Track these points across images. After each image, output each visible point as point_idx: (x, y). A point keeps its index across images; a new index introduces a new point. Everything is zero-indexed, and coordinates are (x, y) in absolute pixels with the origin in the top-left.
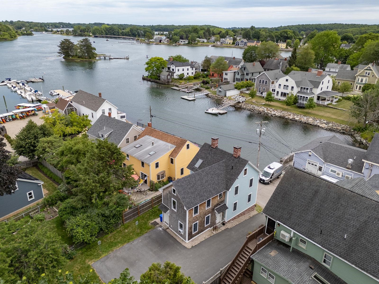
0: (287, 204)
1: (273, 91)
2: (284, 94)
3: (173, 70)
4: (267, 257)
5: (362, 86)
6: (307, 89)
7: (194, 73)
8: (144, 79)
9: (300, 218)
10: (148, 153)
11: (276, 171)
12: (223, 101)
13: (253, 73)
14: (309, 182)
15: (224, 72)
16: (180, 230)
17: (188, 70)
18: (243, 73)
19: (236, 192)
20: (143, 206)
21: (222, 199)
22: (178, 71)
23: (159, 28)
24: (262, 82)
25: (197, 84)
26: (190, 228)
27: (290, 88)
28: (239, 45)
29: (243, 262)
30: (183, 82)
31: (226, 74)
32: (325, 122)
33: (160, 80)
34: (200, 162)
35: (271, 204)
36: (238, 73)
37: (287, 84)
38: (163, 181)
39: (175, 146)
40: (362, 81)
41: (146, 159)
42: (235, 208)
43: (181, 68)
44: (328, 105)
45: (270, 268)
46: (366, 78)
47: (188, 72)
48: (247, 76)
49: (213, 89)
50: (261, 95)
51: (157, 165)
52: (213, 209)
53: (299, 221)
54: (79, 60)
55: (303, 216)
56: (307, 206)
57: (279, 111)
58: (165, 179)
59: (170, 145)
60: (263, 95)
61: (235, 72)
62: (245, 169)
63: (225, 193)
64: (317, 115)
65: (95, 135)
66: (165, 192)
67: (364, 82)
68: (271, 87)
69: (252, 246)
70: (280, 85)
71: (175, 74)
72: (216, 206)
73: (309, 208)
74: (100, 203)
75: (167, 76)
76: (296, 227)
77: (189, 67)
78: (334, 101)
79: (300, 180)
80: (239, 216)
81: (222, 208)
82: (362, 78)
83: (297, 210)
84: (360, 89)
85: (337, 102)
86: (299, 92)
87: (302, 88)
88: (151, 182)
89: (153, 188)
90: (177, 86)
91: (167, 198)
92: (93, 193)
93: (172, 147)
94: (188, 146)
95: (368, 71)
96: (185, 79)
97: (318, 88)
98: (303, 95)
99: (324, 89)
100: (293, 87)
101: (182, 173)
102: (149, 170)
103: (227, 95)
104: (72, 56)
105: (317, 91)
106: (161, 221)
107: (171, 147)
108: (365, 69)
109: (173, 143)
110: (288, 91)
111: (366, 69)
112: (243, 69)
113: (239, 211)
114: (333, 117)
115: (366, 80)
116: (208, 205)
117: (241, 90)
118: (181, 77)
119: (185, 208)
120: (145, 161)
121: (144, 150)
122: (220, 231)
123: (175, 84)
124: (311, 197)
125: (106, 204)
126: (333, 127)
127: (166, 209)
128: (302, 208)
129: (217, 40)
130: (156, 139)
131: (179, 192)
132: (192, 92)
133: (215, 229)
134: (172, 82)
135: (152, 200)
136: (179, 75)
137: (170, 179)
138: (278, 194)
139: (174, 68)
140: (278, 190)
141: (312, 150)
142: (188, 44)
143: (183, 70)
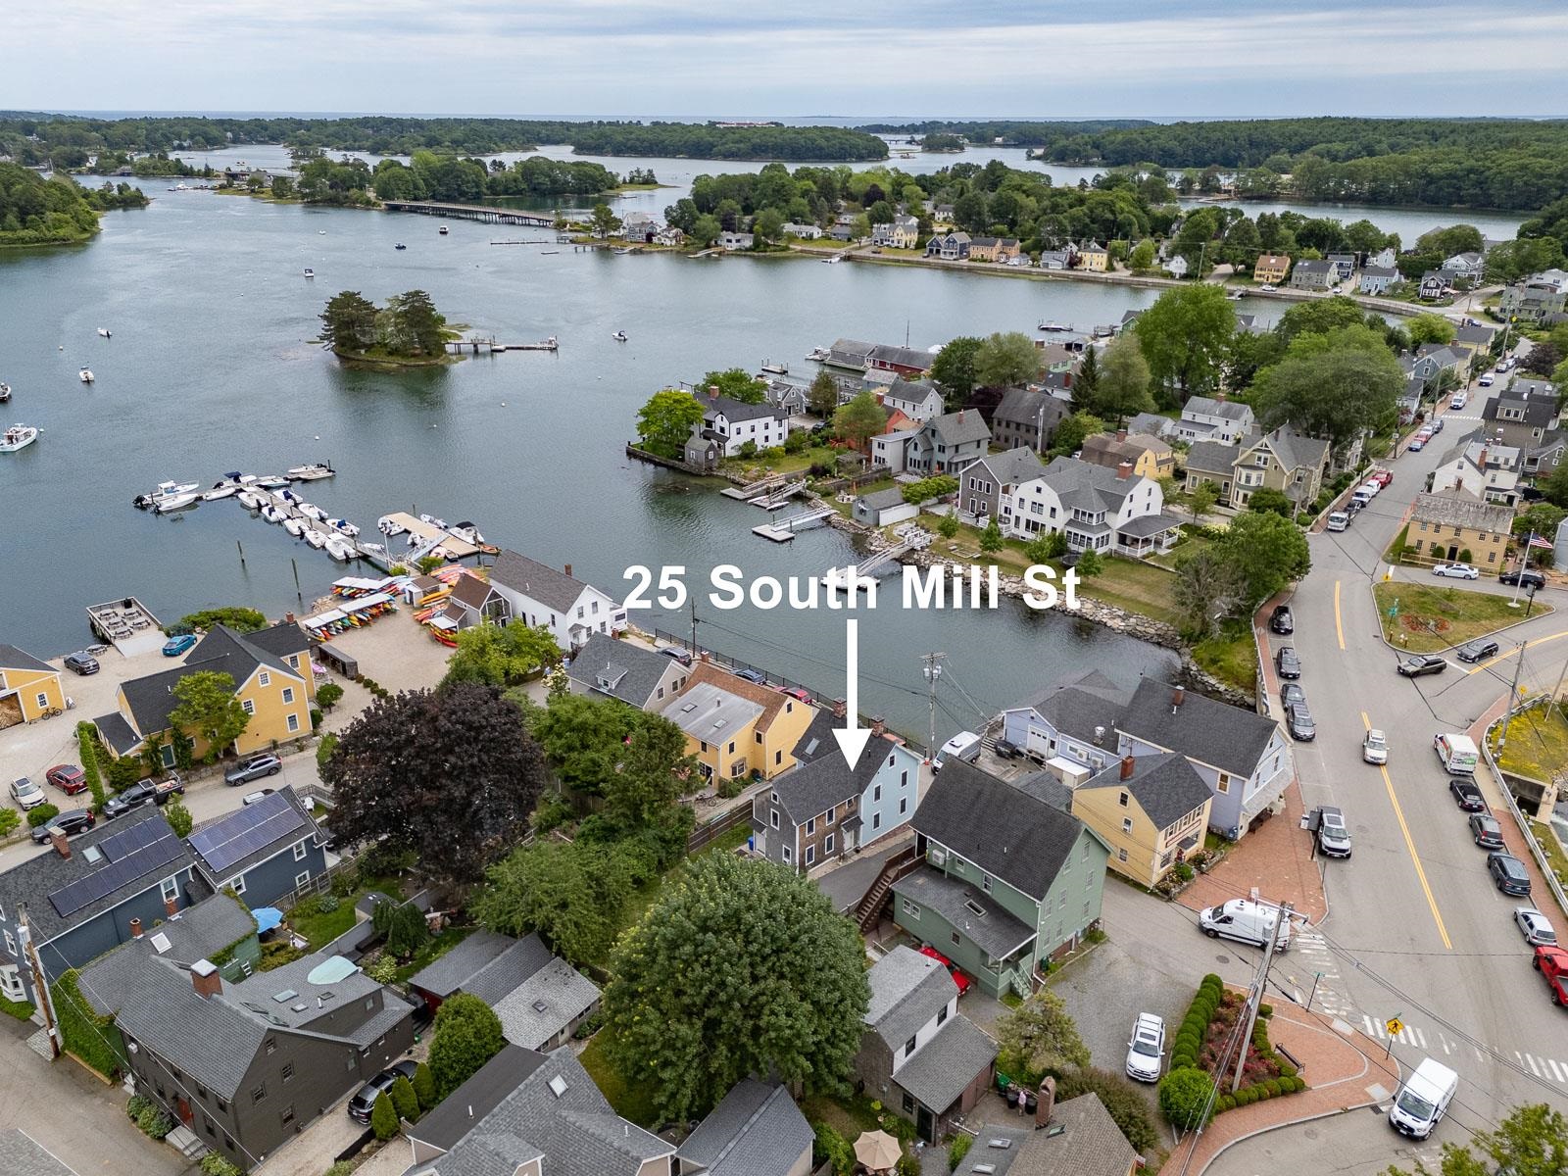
0: (942, 812)
1: (1006, 512)
2: (1034, 526)
3: (722, 430)
4: (911, 885)
5: (1250, 494)
6: (1091, 515)
7: (786, 436)
8: (631, 454)
9: (957, 830)
10: (711, 722)
11: (966, 750)
12: (871, 544)
13: (957, 447)
15: (875, 440)
16: (785, 859)
17: (767, 428)
18: (930, 444)
19: (877, 796)
20: (717, 824)
21: (853, 808)
22: (738, 433)
23: (628, 140)
24: (977, 485)
25: (798, 479)
26: (802, 856)
27: (1047, 511)
28: (942, 256)
29: (878, 895)
30: (754, 469)
31: (882, 446)
32: (1121, 613)
33: (683, 460)
34: (814, 743)
35: (921, 813)
36: (916, 444)
37: (1038, 498)
38: (742, 778)
39: (763, 709)
40: (1248, 478)
41: (711, 736)
42: (876, 824)
43: (745, 425)
44: (1144, 557)
45: (914, 898)
46: (1260, 472)
47: (767, 433)
48: (940, 454)
49: (845, 498)
50: (971, 522)
51: (732, 748)
52: (838, 826)
53: (956, 835)
54: (395, 365)
55: (961, 827)
57: (1013, 579)
58: (745, 774)
59: (753, 704)
60: (980, 525)
61: (906, 441)
62: (890, 755)
63: (857, 798)
64: (1106, 594)
65: (587, 680)
66: (759, 798)
67: (1253, 483)
68: (1003, 500)
69: (892, 873)
70: (1022, 500)
71: (728, 445)
72: (842, 820)
73: (969, 816)
74: (653, 819)
75: (707, 452)
76: (952, 844)
77: (770, 420)
78: (1164, 545)
80: (884, 838)
81: (855, 824)
82: (1249, 472)
83: (954, 819)
84: (1244, 502)
85: (1173, 546)
86: (1070, 523)
87: (1077, 512)
88: (721, 780)
89: (726, 791)
90: (740, 486)
91: (763, 810)
92: (642, 803)
93: (759, 710)
94: (789, 706)
95: (1263, 455)
96: (758, 457)
97: (1117, 512)
98: (1080, 533)
99: (1139, 512)
100: (1053, 510)
101: (779, 761)
102: (717, 760)
103: (882, 524)
104: (369, 347)
105: (1118, 521)
106: (751, 848)
107: (756, 711)
108: (1256, 447)
109: (761, 702)
110: (1043, 518)
111: (1258, 450)
112: (929, 433)
113: (883, 831)
114: (1145, 598)
115: (1259, 478)
116: (830, 818)
117: (922, 504)
118: (747, 453)
119: (794, 823)
120: (708, 742)
121: (701, 718)
122: (850, 861)
123: (731, 476)
125: (664, 821)
126: (1138, 628)
127: (761, 828)
128: (961, 817)
129: (858, 232)
130: (723, 692)
131: (784, 799)
132: (783, 507)
133: (843, 858)
134: (720, 467)
135: (732, 813)
136: (740, 448)
137: (756, 775)
138: (931, 797)
139: (725, 424)
140: (932, 792)
141: (1035, 707)
142: (753, 250)
143: (753, 431)
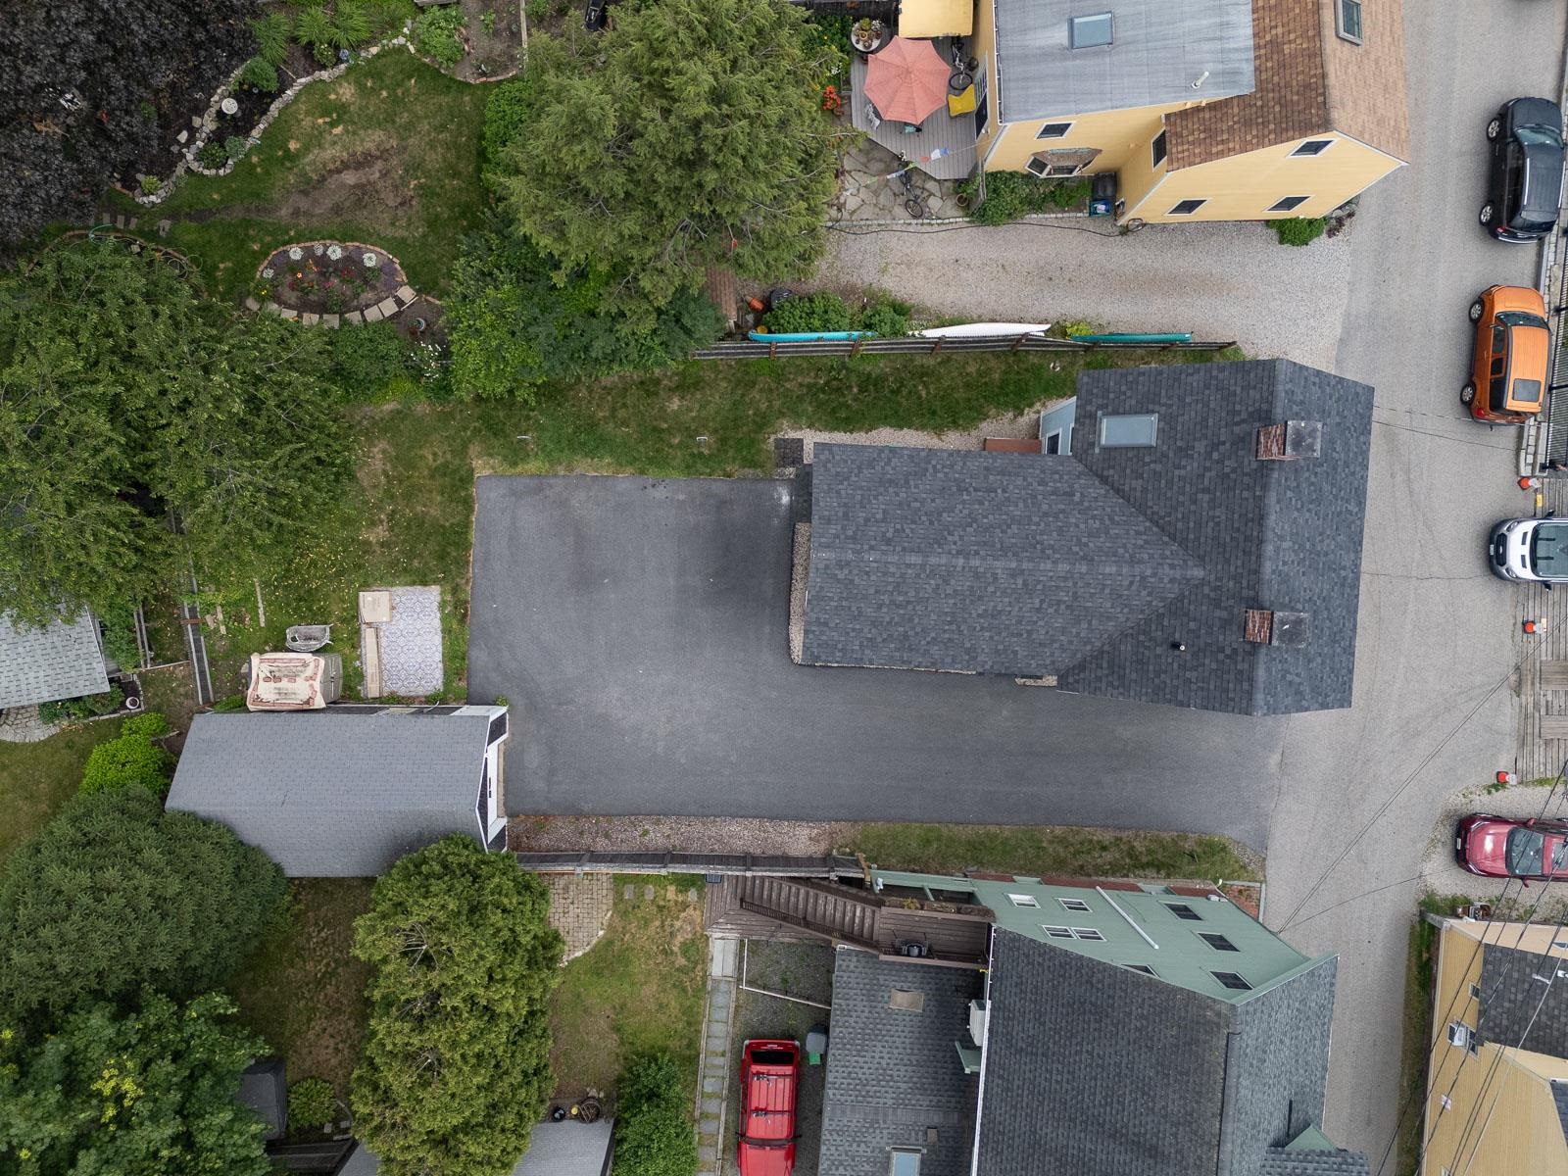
0: (1061, 1028)
9: (1032, 1093)
14: (1186, 1113)
35: (1037, 958)
39: (1249, 85)
53: (1020, 1091)
55: (1041, 1103)
56: (1084, 1118)
73: (1078, 1128)
76: (996, 1081)
79: (1181, 1073)
83: (1054, 1077)
124: (1124, 1131)
128: (1068, 1098)
138: (1085, 978)
140: (1100, 976)
